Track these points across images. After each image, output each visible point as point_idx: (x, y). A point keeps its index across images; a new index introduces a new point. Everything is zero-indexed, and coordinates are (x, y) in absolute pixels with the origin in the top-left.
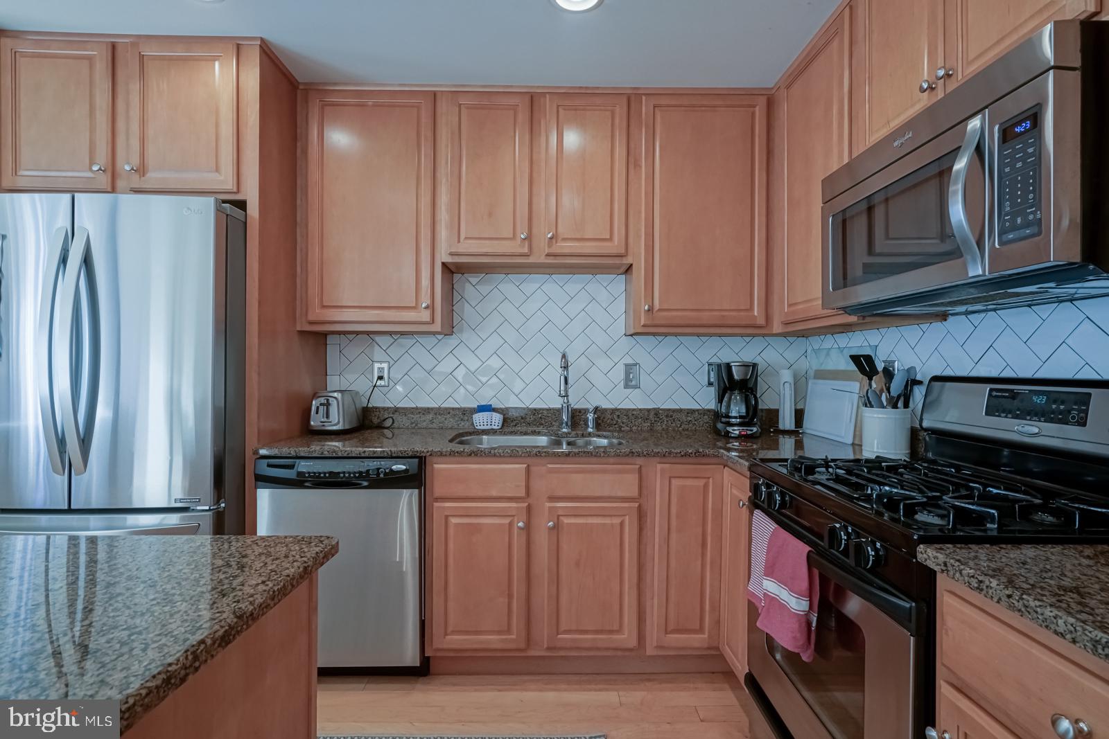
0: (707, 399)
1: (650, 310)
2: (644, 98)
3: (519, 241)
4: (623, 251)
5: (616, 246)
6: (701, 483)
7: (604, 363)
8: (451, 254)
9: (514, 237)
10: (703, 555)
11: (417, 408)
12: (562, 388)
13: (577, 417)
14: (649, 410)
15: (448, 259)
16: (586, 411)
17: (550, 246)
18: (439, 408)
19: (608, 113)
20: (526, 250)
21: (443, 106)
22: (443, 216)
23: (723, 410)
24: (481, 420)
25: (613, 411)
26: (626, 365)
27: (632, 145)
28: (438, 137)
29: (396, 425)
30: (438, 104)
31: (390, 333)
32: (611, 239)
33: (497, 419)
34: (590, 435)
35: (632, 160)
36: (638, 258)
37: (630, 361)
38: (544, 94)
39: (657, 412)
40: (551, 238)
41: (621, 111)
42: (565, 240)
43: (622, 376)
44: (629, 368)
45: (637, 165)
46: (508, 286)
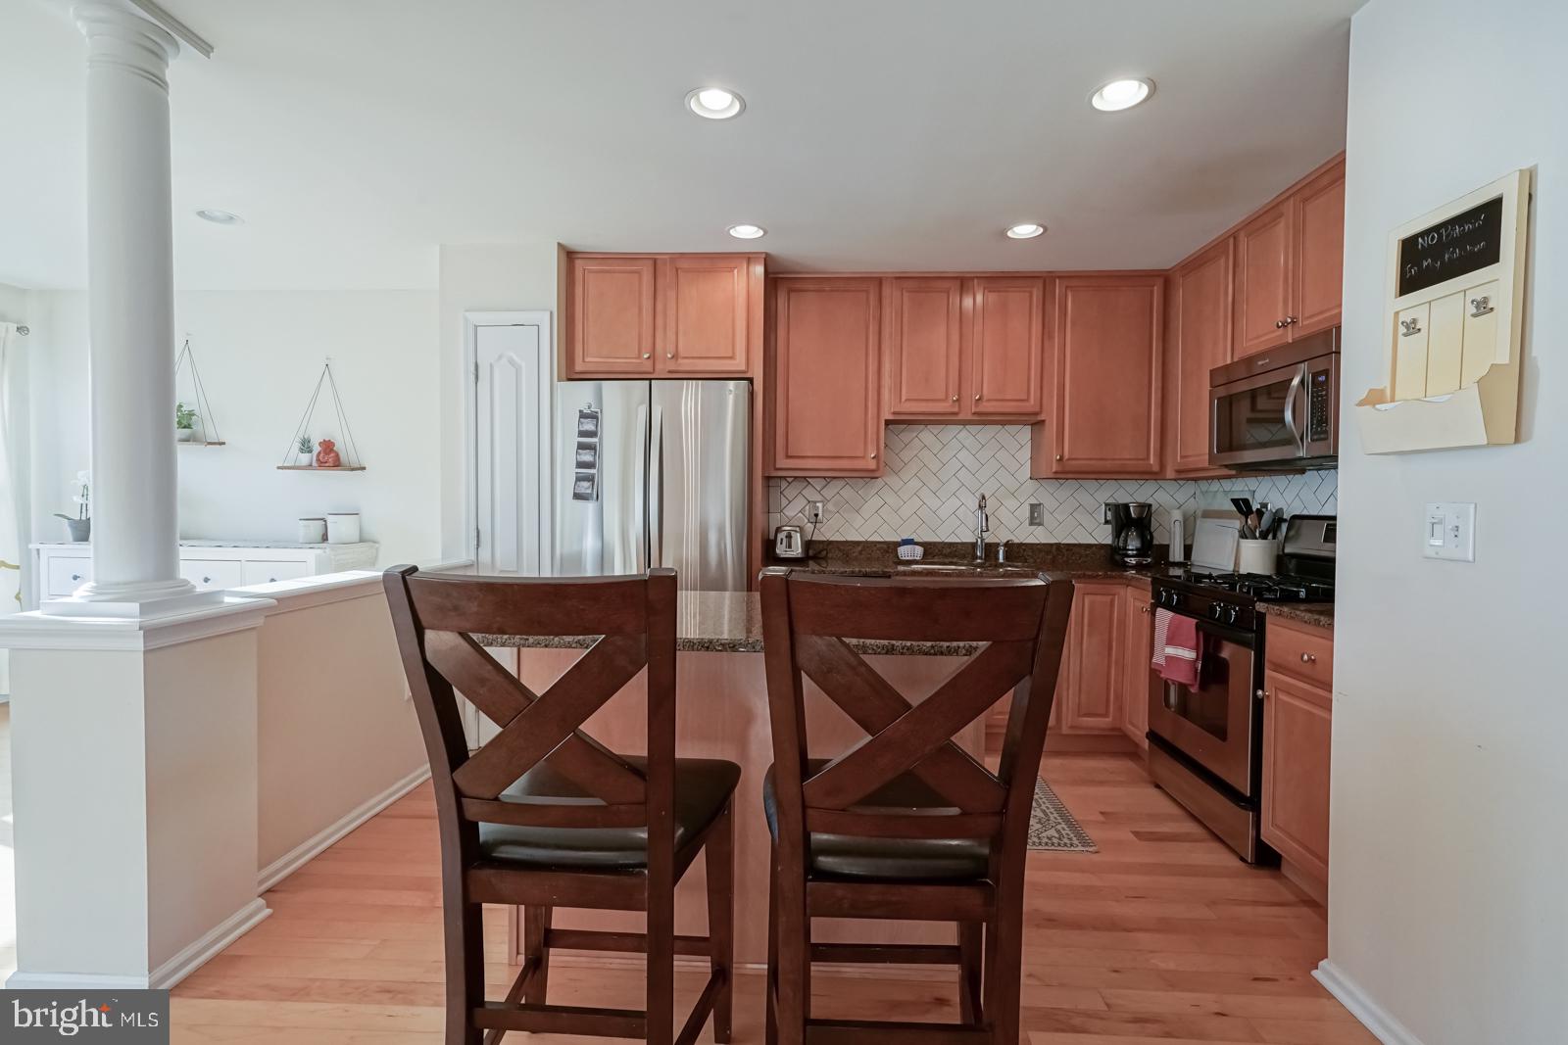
0: (1104, 535)
1: (1061, 459)
2: (1057, 281)
3: (951, 401)
4: (1037, 409)
5: (1031, 405)
6: (1109, 598)
7: (1011, 503)
8: (894, 413)
9: (946, 399)
10: (1110, 655)
11: (847, 542)
12: (984, 524)
13: (990, 549)
14: (1051, 545)
15: (891, 417)
16: (997, 545)
17: (976, 406)
18: (867, 542)
19: (1027, 294)
20: (956, 410)
21: (886, 291)
22: (887, 381)
23: (1121, 544)
24: (904, 552)
25: (1022, 544)
26: (1032, 505)
27: (1047, 320)
28: (883, 312)
29: (830, 555)
30: (884, 288)
31: (824, 478)
32: (1027, 400)
33: (919, 551)
34: (1002, 565)
35: (1046, 330)
36: (1051, 417)
37: (1035, 502)
38: (972, 278)
39: (1058, 545)
40: (978, 400)
41: (1037, 293)
42: (989, 400)
43: (1028, 514)
44: (1034, 508)
45: (1051, 337)
46: (927, 435)
